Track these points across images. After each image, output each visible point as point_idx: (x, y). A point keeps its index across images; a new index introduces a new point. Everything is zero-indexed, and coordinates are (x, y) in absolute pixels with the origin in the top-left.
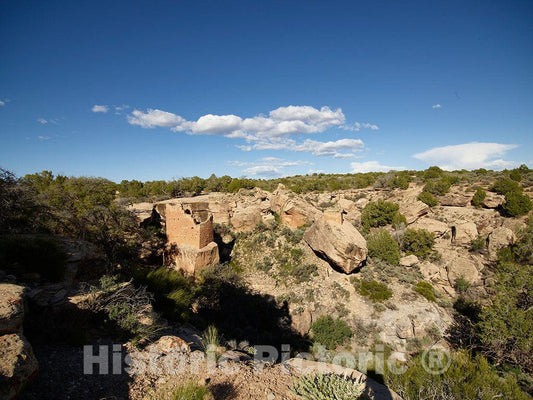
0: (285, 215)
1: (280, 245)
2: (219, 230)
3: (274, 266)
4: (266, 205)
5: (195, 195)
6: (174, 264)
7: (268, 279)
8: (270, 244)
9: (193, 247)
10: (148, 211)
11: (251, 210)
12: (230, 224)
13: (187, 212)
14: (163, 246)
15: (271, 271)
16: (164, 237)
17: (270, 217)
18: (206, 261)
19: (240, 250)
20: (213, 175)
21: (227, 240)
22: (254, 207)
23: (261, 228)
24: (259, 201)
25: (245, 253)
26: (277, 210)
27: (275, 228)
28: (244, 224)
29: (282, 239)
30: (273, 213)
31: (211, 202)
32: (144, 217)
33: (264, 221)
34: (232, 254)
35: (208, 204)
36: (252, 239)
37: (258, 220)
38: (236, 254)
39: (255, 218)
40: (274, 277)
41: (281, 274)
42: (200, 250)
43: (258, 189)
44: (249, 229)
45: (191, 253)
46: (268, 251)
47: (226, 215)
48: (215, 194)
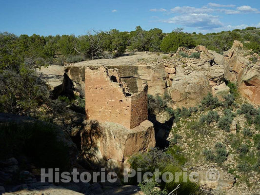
0: (244, 85)
1: (238, 128)
2: (152, 105)
3: (231, 157)
4: (218, 71)
5: (117, 56)
6: (96, 148)
7: (222, 174)
8: (224, 126)
9: (121, 126)
10: (58, 77)
11: (195, 77)
12: (167, 97)
13: (113, 79)
14: (80, 124)
15: (226, 163)
16: (82, 112)
17: (223, 87)
18: (139, 145)
19: (181, 133)
20: (139, 28)
21: (162, 118)
22: (201, 74)
23: (211, 103)
24: (207, 65)
25: (189, 137)
26: (233, 78)
27: (230, 104)
28: (186, 96)
29: (241, 120)
30: (227, 83)
31: (141, 65)
32: (54, 83)
33: (214, 93)
34: (170, 137)
35: (136, 68)
36: (198, 118)
37: (206, 92)
38: (177, 137)
39: (201, 89)
40: (231, 172)
41: (240, 168)
42: (131, 131)
43: (202, 48)
44: (192, 104)
45: (119, 134)
46: (221, 135)
47: (161, 83)
48: (145, 55)
